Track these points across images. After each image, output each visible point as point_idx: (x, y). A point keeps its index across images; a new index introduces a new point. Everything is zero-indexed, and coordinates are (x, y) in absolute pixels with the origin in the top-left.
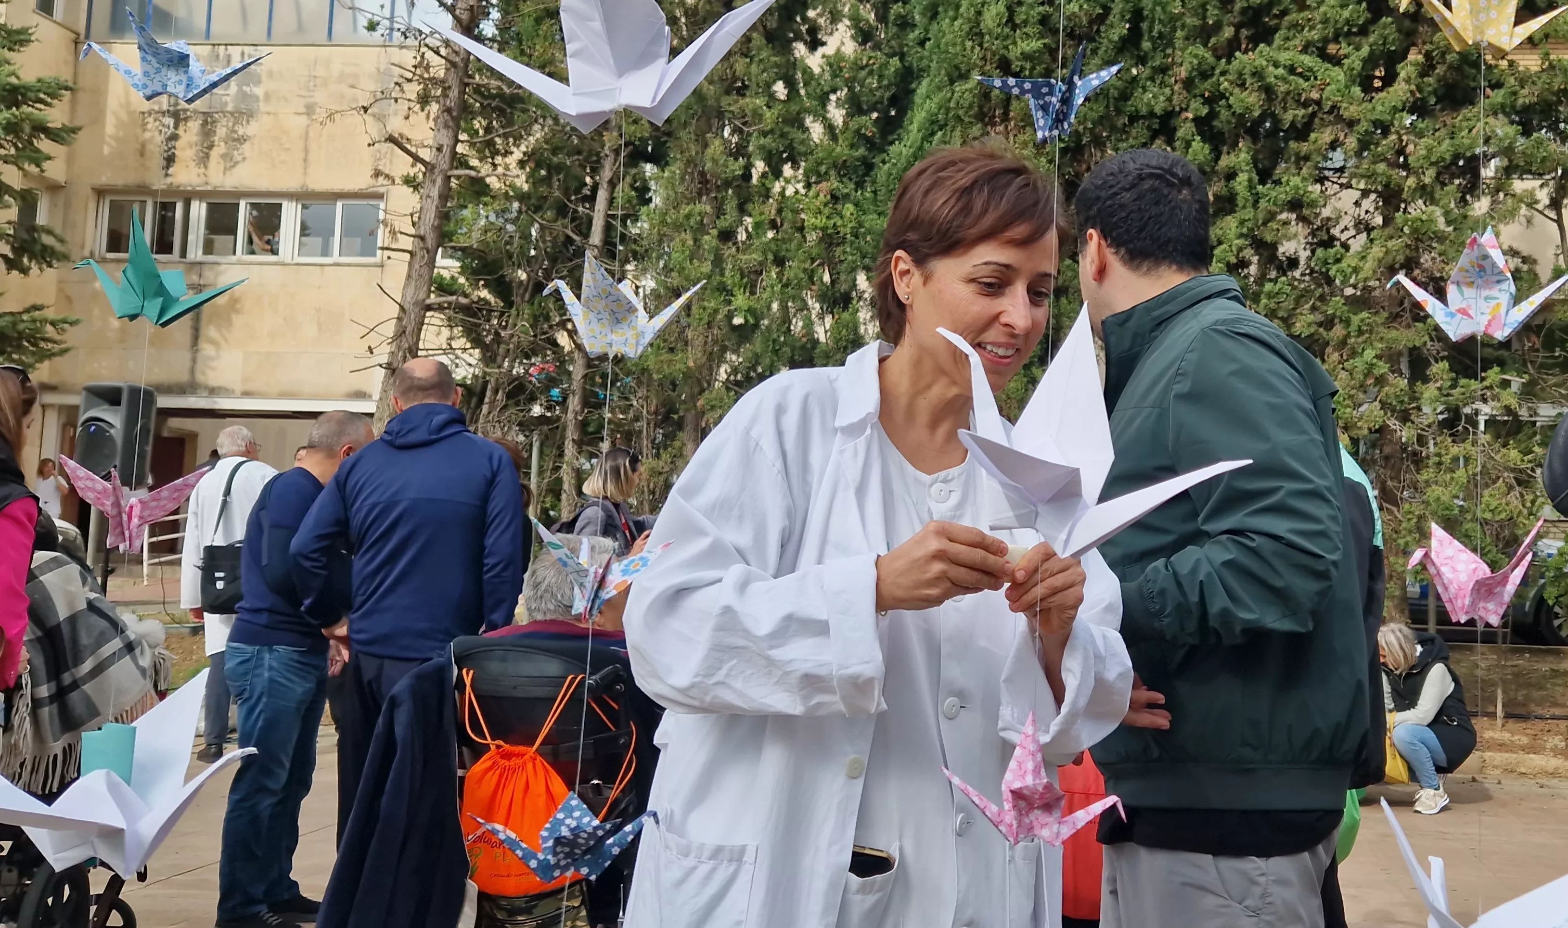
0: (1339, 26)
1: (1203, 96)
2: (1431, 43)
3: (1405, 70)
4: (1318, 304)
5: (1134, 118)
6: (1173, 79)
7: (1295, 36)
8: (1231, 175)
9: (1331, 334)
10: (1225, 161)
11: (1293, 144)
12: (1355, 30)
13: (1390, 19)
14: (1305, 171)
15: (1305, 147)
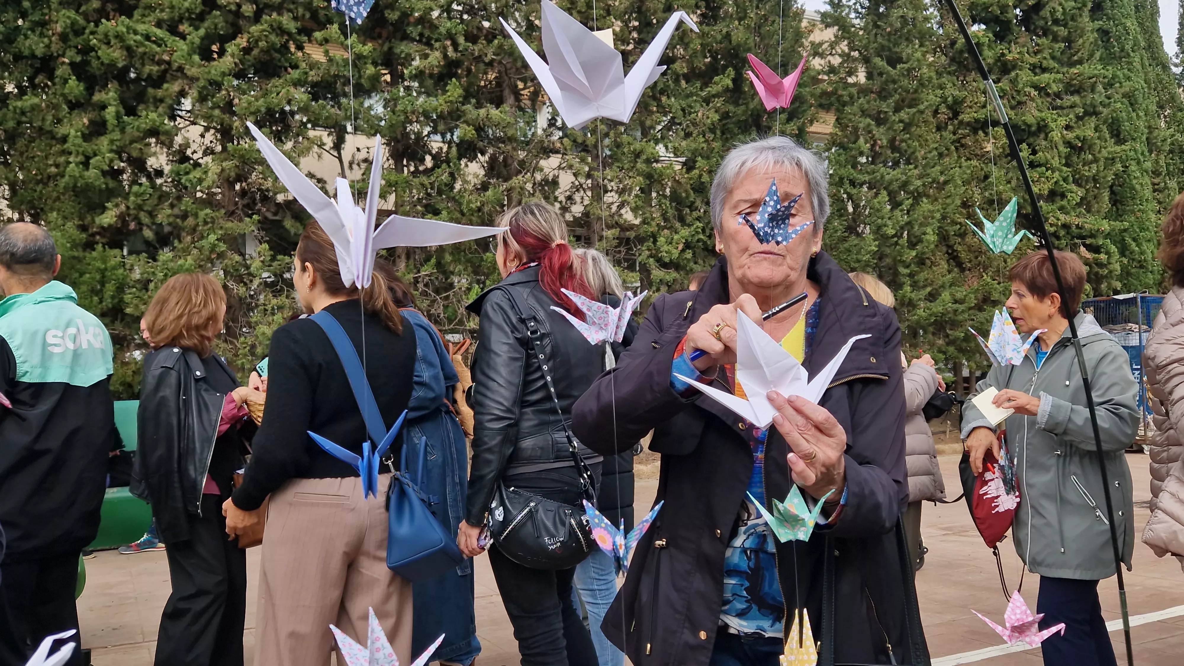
0: (182, 12)
1: (76, 47)
2: (249, 33)
3: (231, 48)
4: (175, 202)
5: (18, 57)
6: (50, 32)
7: (149, 15)
8: (103, 107)
9: (185, 223)
10: (97, 97)
11: (151, 90)
12: (193, 16)
13: (218, 13)
14: (160, 110)
15: (160, 93)
